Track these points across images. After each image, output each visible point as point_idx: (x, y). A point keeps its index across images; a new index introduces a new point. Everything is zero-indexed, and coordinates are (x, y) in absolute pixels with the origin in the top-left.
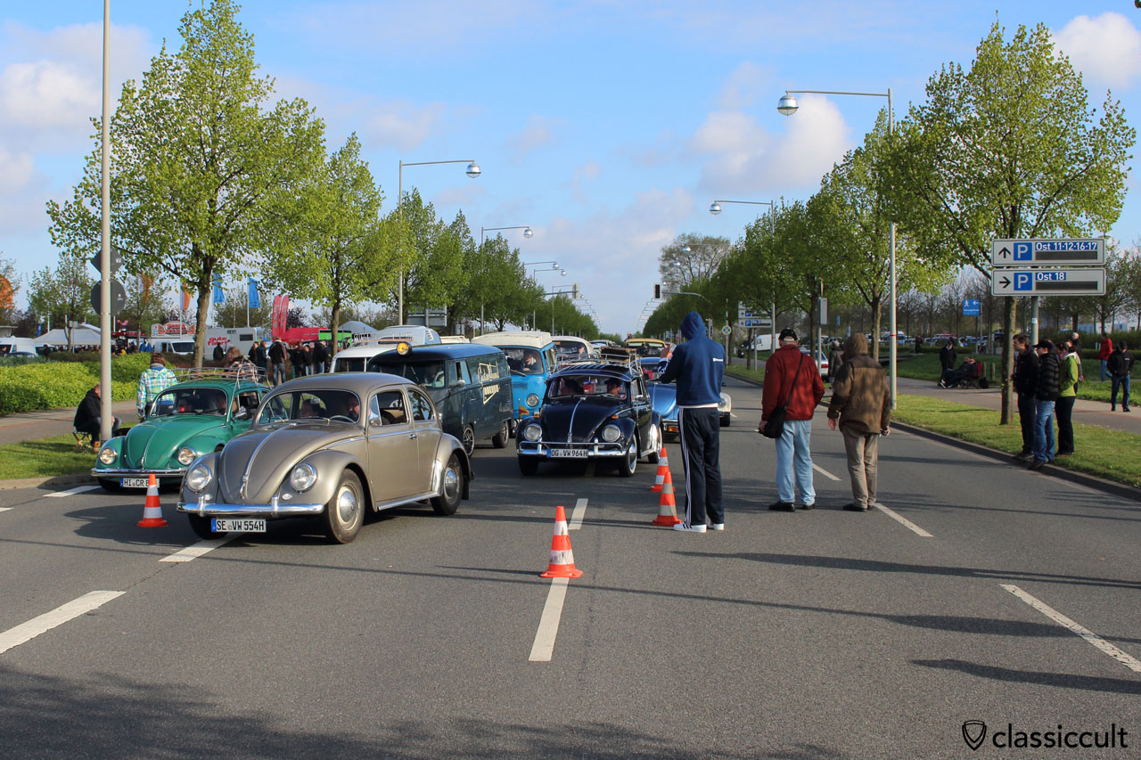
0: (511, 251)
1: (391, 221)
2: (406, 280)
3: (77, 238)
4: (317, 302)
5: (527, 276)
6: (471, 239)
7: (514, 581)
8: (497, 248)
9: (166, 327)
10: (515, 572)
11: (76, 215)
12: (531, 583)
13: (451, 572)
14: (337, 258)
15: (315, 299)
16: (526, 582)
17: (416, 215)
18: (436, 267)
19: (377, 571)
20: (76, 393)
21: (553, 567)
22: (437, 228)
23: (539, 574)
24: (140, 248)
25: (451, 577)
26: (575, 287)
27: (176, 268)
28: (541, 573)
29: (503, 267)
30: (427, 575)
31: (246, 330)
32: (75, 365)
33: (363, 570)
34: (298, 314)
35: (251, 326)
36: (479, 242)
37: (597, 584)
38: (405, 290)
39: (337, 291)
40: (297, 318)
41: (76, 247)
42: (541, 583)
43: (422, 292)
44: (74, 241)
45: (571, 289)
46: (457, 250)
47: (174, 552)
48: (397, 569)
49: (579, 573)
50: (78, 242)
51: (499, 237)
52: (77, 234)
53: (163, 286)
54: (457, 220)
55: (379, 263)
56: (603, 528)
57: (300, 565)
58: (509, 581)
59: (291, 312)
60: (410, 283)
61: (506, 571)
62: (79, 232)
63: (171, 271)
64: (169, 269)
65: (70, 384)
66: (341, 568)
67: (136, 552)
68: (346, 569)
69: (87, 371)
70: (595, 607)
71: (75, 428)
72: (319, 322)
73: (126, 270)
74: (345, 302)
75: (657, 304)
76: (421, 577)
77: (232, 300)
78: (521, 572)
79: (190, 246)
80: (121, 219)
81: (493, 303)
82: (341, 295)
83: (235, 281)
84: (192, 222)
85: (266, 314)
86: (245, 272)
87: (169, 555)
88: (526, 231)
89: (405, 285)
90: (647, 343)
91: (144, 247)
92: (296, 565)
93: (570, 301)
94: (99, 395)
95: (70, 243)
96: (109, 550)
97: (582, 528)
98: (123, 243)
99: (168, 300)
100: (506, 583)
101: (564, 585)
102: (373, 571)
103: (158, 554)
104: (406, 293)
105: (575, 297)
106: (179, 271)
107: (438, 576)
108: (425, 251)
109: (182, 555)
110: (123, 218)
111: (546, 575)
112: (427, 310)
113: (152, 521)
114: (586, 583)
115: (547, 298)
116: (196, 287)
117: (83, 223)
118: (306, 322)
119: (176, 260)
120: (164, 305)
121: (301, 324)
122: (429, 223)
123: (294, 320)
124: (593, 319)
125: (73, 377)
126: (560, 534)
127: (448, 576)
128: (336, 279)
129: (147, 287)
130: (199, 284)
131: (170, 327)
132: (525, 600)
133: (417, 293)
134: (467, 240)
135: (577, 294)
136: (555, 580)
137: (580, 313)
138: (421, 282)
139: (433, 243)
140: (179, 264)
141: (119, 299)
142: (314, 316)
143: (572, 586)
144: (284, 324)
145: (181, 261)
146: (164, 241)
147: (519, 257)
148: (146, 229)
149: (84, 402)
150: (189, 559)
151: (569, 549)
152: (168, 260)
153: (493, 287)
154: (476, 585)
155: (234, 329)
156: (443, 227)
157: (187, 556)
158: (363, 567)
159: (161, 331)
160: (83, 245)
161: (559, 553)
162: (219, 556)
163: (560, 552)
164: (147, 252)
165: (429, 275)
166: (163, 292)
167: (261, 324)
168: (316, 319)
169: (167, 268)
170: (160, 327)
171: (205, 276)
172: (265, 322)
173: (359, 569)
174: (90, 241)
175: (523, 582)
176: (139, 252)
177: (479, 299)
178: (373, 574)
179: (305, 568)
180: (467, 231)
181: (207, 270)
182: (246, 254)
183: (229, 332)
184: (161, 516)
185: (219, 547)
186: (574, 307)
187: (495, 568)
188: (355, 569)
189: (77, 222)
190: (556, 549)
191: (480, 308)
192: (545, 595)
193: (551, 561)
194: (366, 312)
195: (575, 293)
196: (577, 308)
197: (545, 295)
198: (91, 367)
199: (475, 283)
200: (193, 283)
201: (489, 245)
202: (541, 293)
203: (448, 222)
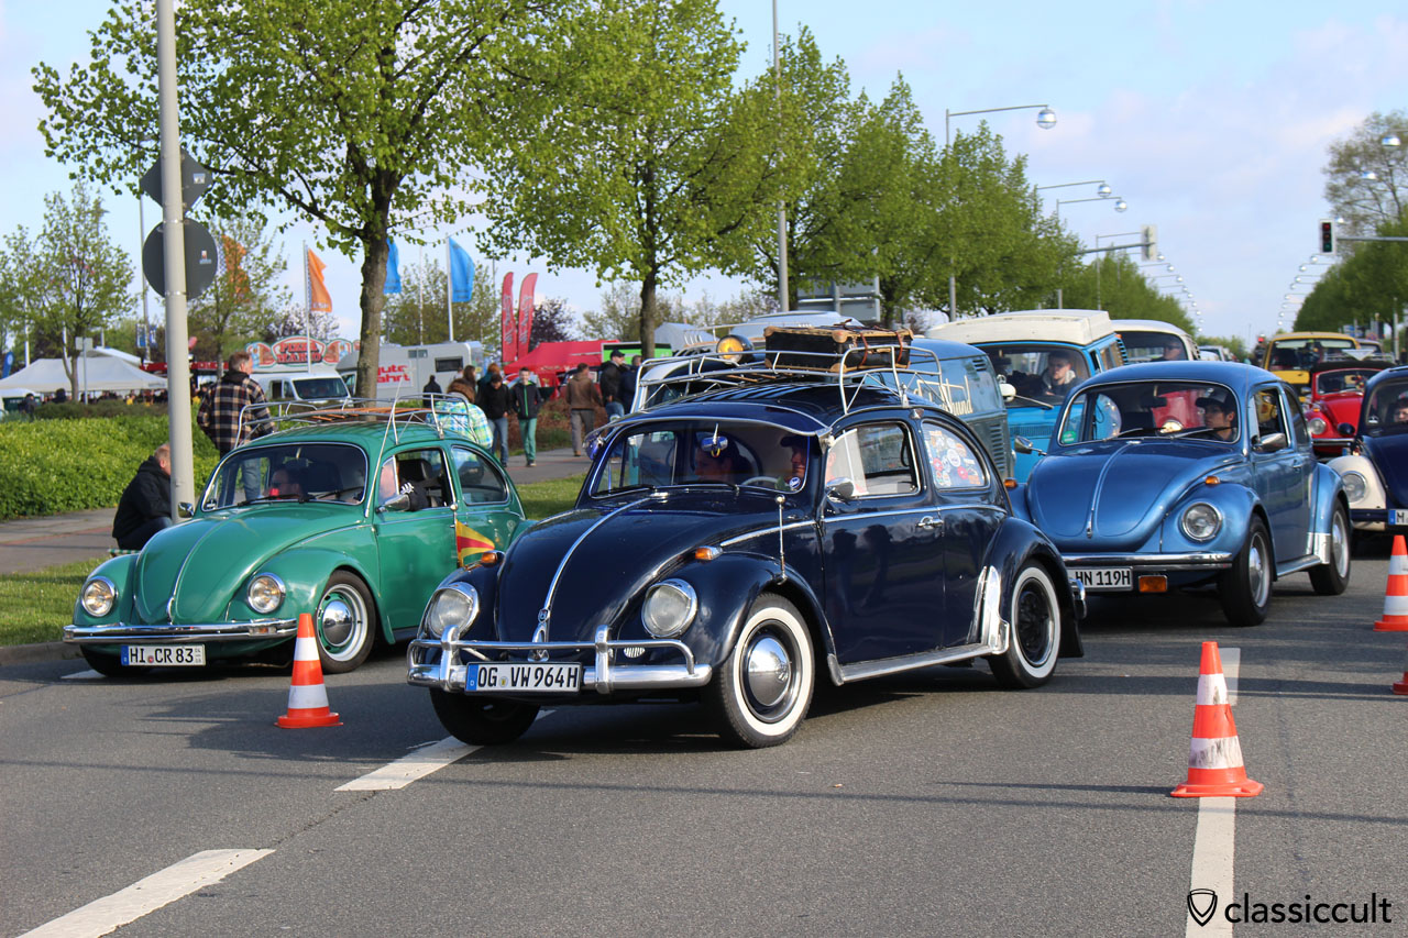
0: (1010, 159)
1: (760, 96)
2: (793, 225)
3: (101, 142)
4: (609, 272)
5: (1046, 213)
6: (926, 136)
7: (1115, 807)
8: (978, 153)
9: (276, 349)
10: (1113, 789)
11: (97, 93)
12: (1153, 809)
13: (974, 792)
14: (648, 178)
15: (604, 266)
16: (1145, 808)
17: (809, 86)
18: (853, 196)
19: (812, 795)
20: (104, 478)
21: (1198, 776)
22: (854, 111)
23: (1167, 791)
24: (237, 161)
25: (975, 801)
26: (1147, 234)
27: (315, 202)
28: (1172, 789)
29: (991, 193)
30: (920, 799)
31: (449, 350)
32: (96, 423)
33: (779, 794)
34: (553, 315)
35: (459, 339)
36: (941, 141)
37: (1300, 808)
38: (790, 245)
39: (650, 245)
40: (551, 325)
41: (99, 162)
42: (1175, 809)
43: (827, 249)
44: (94, 148)
45: (1138, 240)
46: (897, 158)
47: (363, 773)
48: (854, 790)
49: (1256, 788)
50: (103, 150)
51: (984, 130)
52: (99, 135)
53: (270, 260)
54: (893, 96)
55: (738, 184)
56: (1287, 702)
57: (642, 789)
58: (1104, 806)
59: (539, 312)
60: (800, 229)
61: (1093, 788)
62: (105, 128)
63: (304, 206)
64: (300, 203)
65: (90, 462)
66: (732, 792)
67: (282, 775)
68: (742, 792)
69: (123, 433)
70: (1306, 852)
71: (115, 541)
72: (600, 330)
73: (208, 210)
74: (668, 270)
75: (1323, 266)
76: (909, 804)
77: (415, 288)
78: (1124, 789)
79: (342, 153)
80: (192, 98)
81: (975, 271)
82: (660, 256)
83: (442, 225)
84: (348, 98)
85: (488, 316)
86: (462, 204)
87: (355, 778)
88: (1042, 114)
89: (791, 234)
90: (1317, 342)
91: (245, 157)
92: (632, 789)
93: (1132, 267)
94: (169, 471)
95: (86, 154)
96: (224, 772)
97: (1239, 702)
98: (200, 150)
99: (281, 290)
100: (1099, 811)
101: (1226, 811)
102: (802, 795)
103: (330, 778)
104: (792, 253)
105: (1147, 255)
106: (319, 207)
107: (946, 800)
108: (830, 161)
109: (383, 778)
110: (198, 96)
111: (1183, 792)
112: (837, 289)
113: (308, 715)
114: (1275, 806)
115: (1087, 260)
116: (358, 240)
117: (113, 110)
118: (573, 332)
119: (314, 183)
120: (272, 302)
121: (561, 336)
122: (837, 101)
123: (544, 328)
124: (1182, 306)
125: (93, 448)
126: (1210, 702)
127: (967, 801)
128: (649, 221)
129: (237, 263)
130: (366, 235)
131: (285, 349)
132: (1148, 841)
133: (817, 250)
134: (917, 137)
135: (1152, 249)
136: (1204, 802)
137: (1154, 294)
138: (824, 229)
139: (846, 145)
140: (319, 192)
141: (202, 262)
142: (588, 318)
143: (1245, 812)
144: (524, 336)
145: (326, 184)
146: (286, 143)
147: (1027, 173)
148: (244, 119)
149: (135, 484)
150: (399, 785)
151: (1231, 735)
152: (297, 185)
153: (975, 236)
154: (1033, 816)
155: (422, 347)
156: (867, 109)
157: (394, 778)
158: (779, 787)
159: (266, 358)
160: (114, 157)
161: (1209, 743)
162: (462, 777)
163: (1212, 742)
164: (252, 168)
165: (840, 212)
166: (269, 273)
167: (477, 338)
168: (592, 322)
169: (293, 200)
170: (265, 350)
171: (378, 218)
172: (486, 333)
173: (772, 793)
174: (128, 148)
175: (1134, 808)
176: (233, 170)
177: (946, 262)
178: (803, 801)
179: (655, 795)
180: (916, 118)
181: (381, 203)
182: (463, 166)
183: (413, 354)
184: (325, 704)
185: (460, 761)
186: (1141, 281)
187: (1068, 783)
188: (763, 793)
189: (99, 109)
190: (1203, 736)
191: (947, 284)
192: (1191, 831)
193: (1193, 762)
194: (699, 306)
195: (1146, 246)
196: (1148, 284)
197: (1083, 253)
198: (131, 427)
199: (936, 228)
200: (353, 232)
201: (962, 147)
202: (1073, 250)
203: (877, 99)
